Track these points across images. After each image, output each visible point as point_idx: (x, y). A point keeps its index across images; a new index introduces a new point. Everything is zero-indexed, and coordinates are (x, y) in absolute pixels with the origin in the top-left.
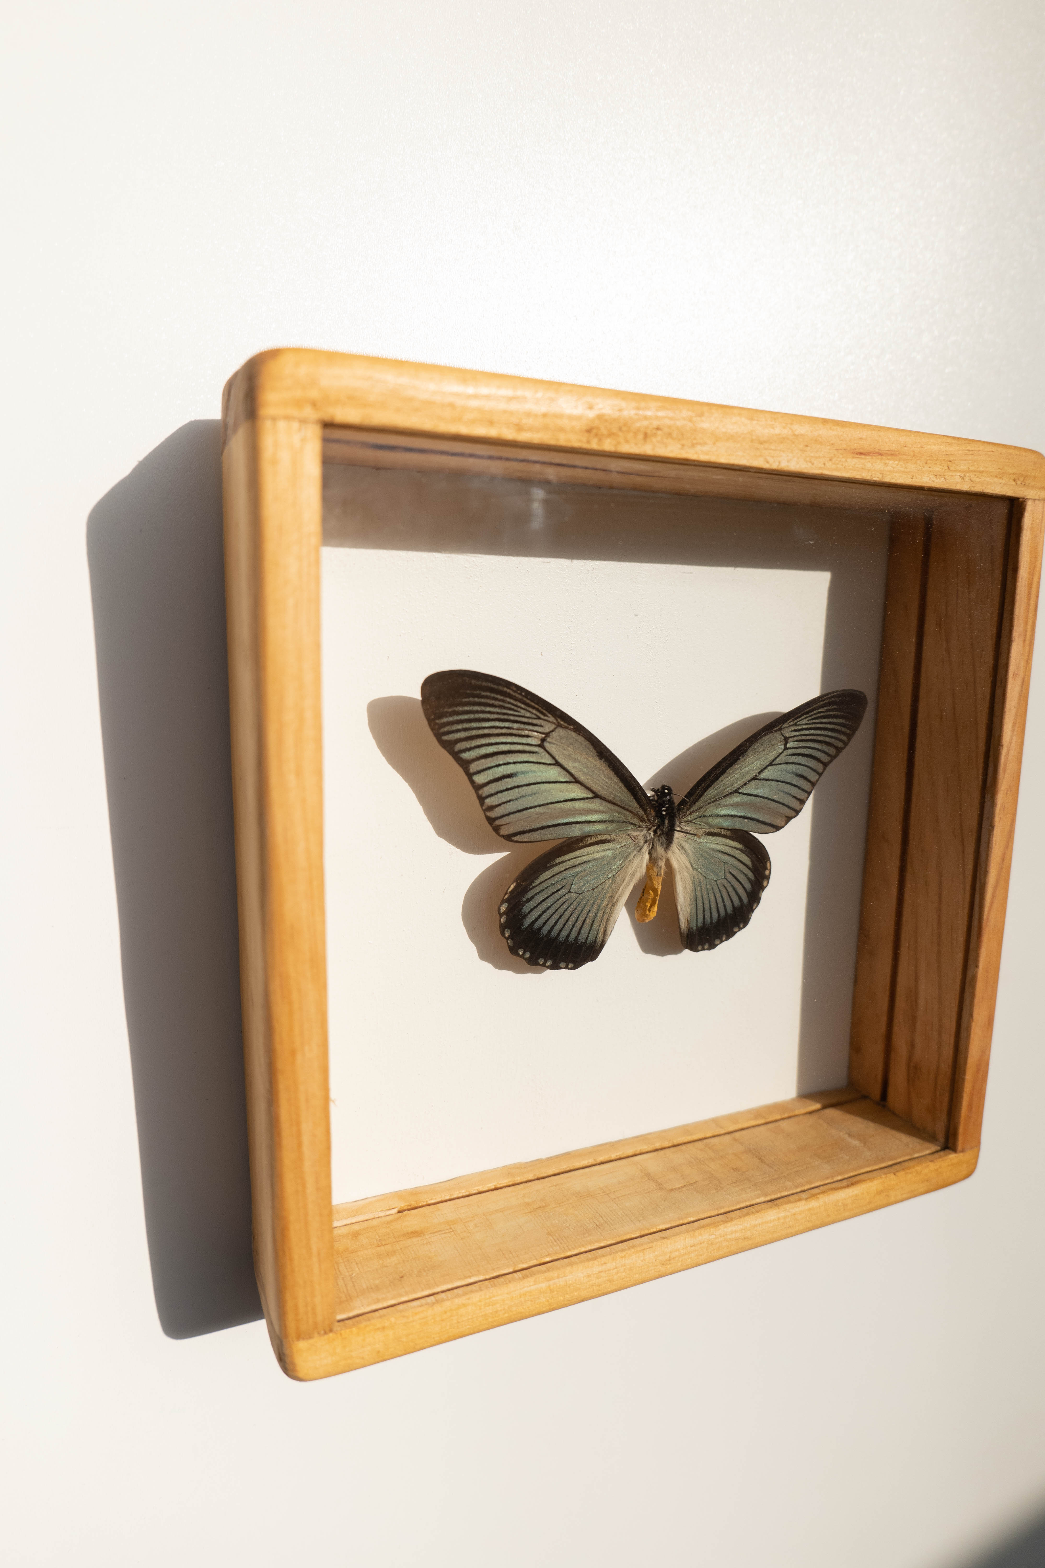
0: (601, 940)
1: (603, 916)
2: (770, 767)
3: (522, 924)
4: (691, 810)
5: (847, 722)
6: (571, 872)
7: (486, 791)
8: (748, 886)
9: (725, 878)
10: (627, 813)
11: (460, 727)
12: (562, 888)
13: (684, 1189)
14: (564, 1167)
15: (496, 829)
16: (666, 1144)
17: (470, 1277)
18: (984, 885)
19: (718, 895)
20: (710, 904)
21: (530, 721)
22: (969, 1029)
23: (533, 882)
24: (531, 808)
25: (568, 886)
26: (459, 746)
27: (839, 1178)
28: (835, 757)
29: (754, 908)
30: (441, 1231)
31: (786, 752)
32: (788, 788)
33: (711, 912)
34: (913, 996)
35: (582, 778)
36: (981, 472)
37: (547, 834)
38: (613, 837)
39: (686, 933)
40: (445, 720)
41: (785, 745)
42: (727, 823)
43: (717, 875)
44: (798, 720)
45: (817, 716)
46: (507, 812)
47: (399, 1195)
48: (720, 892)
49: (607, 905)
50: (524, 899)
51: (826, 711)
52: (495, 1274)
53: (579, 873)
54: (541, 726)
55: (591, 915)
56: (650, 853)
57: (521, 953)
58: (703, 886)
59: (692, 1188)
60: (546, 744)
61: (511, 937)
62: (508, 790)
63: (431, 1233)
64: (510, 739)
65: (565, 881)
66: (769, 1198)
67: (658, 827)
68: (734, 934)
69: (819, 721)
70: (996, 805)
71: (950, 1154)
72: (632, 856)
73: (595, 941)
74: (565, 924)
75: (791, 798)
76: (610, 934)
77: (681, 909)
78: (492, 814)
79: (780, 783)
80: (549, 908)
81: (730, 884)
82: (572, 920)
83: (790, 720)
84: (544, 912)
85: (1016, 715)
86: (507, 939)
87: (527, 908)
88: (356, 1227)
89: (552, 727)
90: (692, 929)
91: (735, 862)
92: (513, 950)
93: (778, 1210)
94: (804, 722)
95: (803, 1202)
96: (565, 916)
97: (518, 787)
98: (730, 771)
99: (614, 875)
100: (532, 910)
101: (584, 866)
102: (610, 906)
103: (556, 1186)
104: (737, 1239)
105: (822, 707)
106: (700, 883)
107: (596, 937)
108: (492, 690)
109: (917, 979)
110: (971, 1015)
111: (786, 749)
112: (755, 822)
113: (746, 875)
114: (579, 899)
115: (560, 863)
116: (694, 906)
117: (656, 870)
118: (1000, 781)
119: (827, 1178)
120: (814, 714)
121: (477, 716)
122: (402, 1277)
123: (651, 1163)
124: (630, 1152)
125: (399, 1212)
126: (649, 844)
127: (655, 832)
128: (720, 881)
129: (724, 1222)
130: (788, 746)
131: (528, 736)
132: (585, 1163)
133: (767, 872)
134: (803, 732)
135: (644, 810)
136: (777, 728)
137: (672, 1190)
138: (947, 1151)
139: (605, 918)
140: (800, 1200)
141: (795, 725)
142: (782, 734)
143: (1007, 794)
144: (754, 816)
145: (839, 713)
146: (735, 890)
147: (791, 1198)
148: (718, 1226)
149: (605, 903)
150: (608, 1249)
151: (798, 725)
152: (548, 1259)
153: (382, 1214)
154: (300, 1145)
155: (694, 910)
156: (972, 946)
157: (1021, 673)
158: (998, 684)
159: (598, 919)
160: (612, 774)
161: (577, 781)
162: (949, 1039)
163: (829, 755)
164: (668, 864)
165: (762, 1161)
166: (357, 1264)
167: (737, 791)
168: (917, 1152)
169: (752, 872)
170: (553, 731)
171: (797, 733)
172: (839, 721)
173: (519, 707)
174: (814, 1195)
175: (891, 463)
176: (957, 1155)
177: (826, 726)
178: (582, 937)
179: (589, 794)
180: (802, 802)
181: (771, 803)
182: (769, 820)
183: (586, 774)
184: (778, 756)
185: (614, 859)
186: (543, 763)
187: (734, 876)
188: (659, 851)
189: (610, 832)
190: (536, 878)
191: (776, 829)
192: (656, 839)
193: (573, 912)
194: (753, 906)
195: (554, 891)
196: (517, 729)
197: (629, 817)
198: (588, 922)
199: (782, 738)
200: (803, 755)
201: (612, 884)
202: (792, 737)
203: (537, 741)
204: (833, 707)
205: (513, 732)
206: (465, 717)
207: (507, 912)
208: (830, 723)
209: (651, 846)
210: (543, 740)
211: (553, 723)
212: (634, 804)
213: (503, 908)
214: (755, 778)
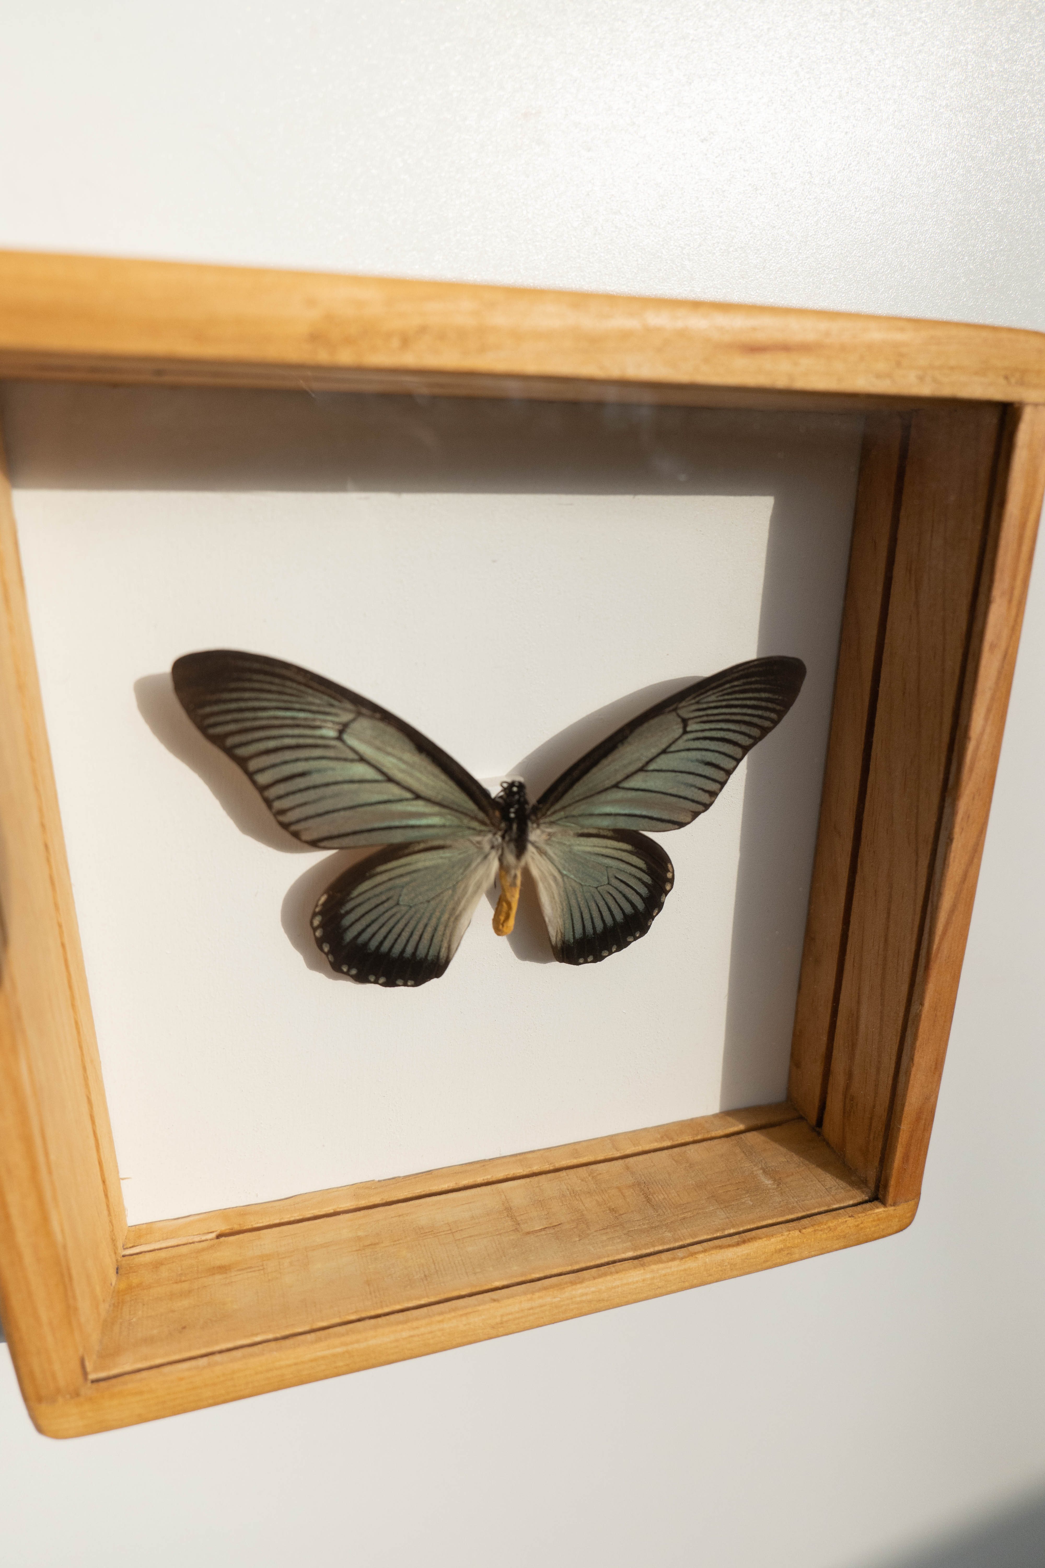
0: (445, 956)
1: (445, 930)
2: (663, 756)
3: (342, 938)
4: (552, 810)
5: (777, 697)
6: (398, 882)
7: (272, 793)
8: (644, 891)
9: (608, 884)
10: (462, 816)
12: (388, 899)
13: (543, 1233)
14: (419, 1191)
15: (296, 835)
16: (547, 1167)
17: (257, 1334)
18: (936, 908)
19: (602, 904)
20: (590, 914)
21: (322, 709)
22: (908, 1073)
23: (349, 893)
25: (395, 898)
26: (230, 741)
27: (732, 1231)
28: (760, 738)
29: (654, 914)
30: (251, 1267)
31: (686, 737)
32: (691, 779)
33: (593, 922)
34: (855, 1018)
35: (399, 776)
36: (952, 368)
37: (361, 839)
38: (448, 842)
39: (559, 945)
40: (208, 710)
41: (685, 727)
42: (606, 823)
43: (598, 881)
44: (702, 697)
45: (729, 691)
47: (224, 1214)
48: (604, 899)
49: (449, 919)
50: (343, 911)
51: (744, 684)
52: (287, 1332)
53: (407, 884)
54: (336, 715)
55: (429, 929)
56: (501, 860)
57: (345, 967)
58: (579, 895)
59: (552, 1231)
60: (345, 737)
61: (331, 952)
62: (300, 791)
63: (239, 1270)
64: (297, 731)
65: (391, 893)
66: (639, 1253)
67: (506, 832)
68: (627, 944)
69: (734, 696)
70: (957, 812)
71: (878, 1208)
72: (474, 865)
73: (438, 957)
74: (396, 940)
75: (696, 790)
76: (457, 949)
77: (550, 921)
78: (286, 819)
79: (678, 774)
80: (373, 922)
81: (617, 890)
82: (405, 935)
83: (690, 698)
84: (368, 926)
85: (993, 699)
86: (327, 954)
87: (346, 921)
88: (163, 1254)
89: (350, 716)
90: (569, 941)
91: (623, 866)
93: (642, 1271)
94: (713, 698)
95: (676, 1263)
96: (396, 931)
97: (315, 787)
98: (605, 762)
99: (454, 886)
100: (352, 923)
101: (415, 875)
102: (452, 919)
103: (400, 1216)
104: (590, 1301)
105: (737, 679)
106: (574, 891)
107: (439, 953)
108: (266, 673)
109: (859, 1002)
110: (912, 1059)
111: (685, 732)
112: (647, 820)
113: (640, 879)
114: (411, 912)
115: (382, 873)
116: (567, 916)
117: (509, 879)
118: (964, 784)
119: (717, 1231)
120: (727, 689)
121: (250, 704)
122: (184, 1328)
124: (501, 1175)
125: (218, 1237)
126: (498, 850)
127: (503, 837)
128: (602, 887)
129: (573, 1283)
130: (689, 729)
131: (320, 727)
132: (445, 1186)
133: (669, 875)
134: (709, 712)
135: (486, 811)
136: (671, 708)
137: (528, 1233)
138: (876, 1203)
139: (448, 932)
140: (673, 1259)
141: (698, 703)
142: (679, 716)
143: (974, 798)
144: (644, 813)
145: (763, 686)
146: (624, 896)
147: (664, 1256)
148: (564, 1288)
149: (446, 916)
150: (425, 1310)
151: (702, 703)
152: (353, 1317)
153: (197, 1239)
155: (569, 922)
156: (918, 979)
157: (1003, 644)
158: (970, 657)
159: (439, 933)
160: (436, 771)
161: (390, 779)
162: (886, 1079)
163: (749, 736)
164: (527, 873)
165: (649, 1201)
166: (144, 1305)
167: (616, 786)
168: (840, 1201)
169: (649, 876)
170: (353, 720)
171: (701, 713)
172: (763, 695)
173: (304, 692)
174: (692, 1254)
175: (806, 362)
176: (886, 1209)
177: (745, 702)
178: (422, 952)
179: (408, 795)
180: (714, 794)
181: (668, 797)
182: (665, 816)
183: (403, 771)
184: (674, 742)
185: (453, 867)
186: (346, 760)
187: (621, 881)
188: (510, 858)
189: (445, 837)
190: (354, 888)
191: (676, 827)
192: (505, 845)
193: (406, 925)
194: (653, 912)
195: (379, 902)
196: (306, 719)
197: (466, 821)
198: (427, 936)
199: (679, 720)
200: (712, 739)
201: (452, 896)
202: (693, 718)
203: (332, 733)
204: (753, 679)
205: (302, 723)
206: (233, 706)
207: (322, 925)
208: (750, 699)
209: (500, 852)
210: (341, 732)
211: (350, 711)
212: (471, 806)
213: (317, 922)
214: (642, 769)
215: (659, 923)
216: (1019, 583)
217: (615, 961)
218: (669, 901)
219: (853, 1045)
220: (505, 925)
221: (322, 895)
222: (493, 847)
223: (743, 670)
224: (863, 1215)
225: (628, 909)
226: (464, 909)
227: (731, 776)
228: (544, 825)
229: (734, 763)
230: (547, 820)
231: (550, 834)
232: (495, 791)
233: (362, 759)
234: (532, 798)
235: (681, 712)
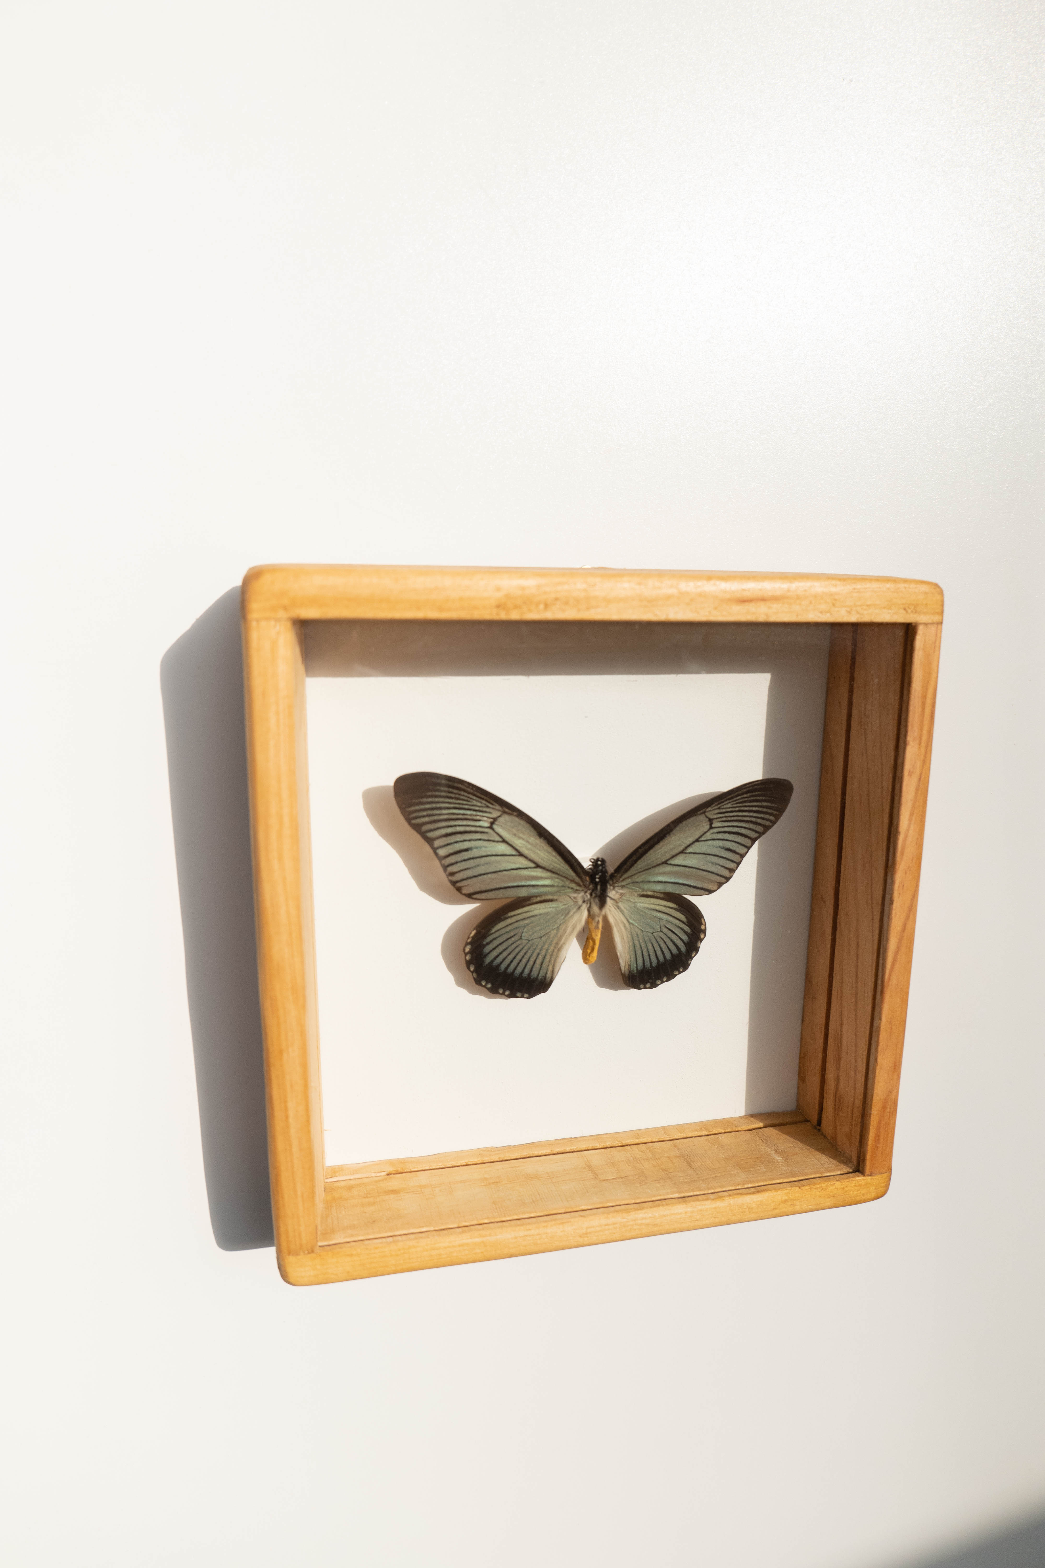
0: (550, 977)
1: (550, 958)
2: (696, 844)
3: (483, 962)
4: (623, 877)
5: (773, 805)
6: (522, 923)
7: (448, 861)
8: (685, 938)
9: (661, 931)
10: (565, 879)
11: (425, 813)
12: (514, 935)
13: (615, 1180)
14: (525, 1154)
15: (459, 889)
16: (616, 1143)
18: (886, 950)
19: (656, 945)
20: (648, 952)
21: (481, 809)
22: (874, 1071)
23: (490, 930)
24: (484, 874)
25: (519, 934)
26: (425, 828)
27: (750, 1185)
28: (764, 833)
29: (693, 956)
30: (413, 1192)
31: (712, 831)
32: (716, 859)
33: (650, 958)
34: (839, 1037)
35: (525, 852)
36: (868, 606)
37: (500, 894)
38: (555, 897)
39: (627, 974)
40: (413, 808)
41: (711, 824)
42: (659, 887)
43: (654, 929)
44: (722, 804)
45: (741, 801)
46: (465, 877)
47: (391, 1162)
48: (657, 942)
49: (554, 950)
50: (485, 943)
51: (750, 797)
52: (443, 1227)
53: (527, 925)
54: (490, 813)
55: (540, 957)
56: (589, 910)
57: (484, 984)
58: (641, 938)
59: (621, 1180)
60: (495, 826)
61: (476, 971)
62: (465, 860)
63: (405, 1193)
64: (465, 823)
65: (517, 931)
66: (682, 1195)
67: (593, 891)
68: (674, 976)
69: (743, 804)
70: (895, 882)
71: (858, 1176)
72: (571, 913)
73: (545, 978)
74: (518, 964)
75: (720, 867)
76: (558, 972)
77: (620, 956)
78: (455, 878)
79: (707, 856)
80: (504, 950)
81: (667, 936)
82: (525, 960)
83: (713, 805)
84: (501, 953)
85: (913, 807)
86: (472, 972)
87: (487, 950)
88: (352, 1182)
89: (499, 814)
90: (633, 971)
91: (671, 919)
92: (478, 982)
93: (685, 1206)
94: (729, 805)
95: (709, 1202)
96: (519, 957)
97: (474, 858)
98: (658, 846)
99: (558, 927)
100: (491, 951)
101: (532, 919)
102: (556, 951)
103: (513, 1167)
104: (648, 1225)
105: (745, 793)
106: (637, 935)
107: (546, 975)
108: (450, 786)
109: (841, 1025)
110: (876, 1060)
111: (711, 828)
112: (686, 887)
113: (682, 929)
114: (529, 945)
115: (511, 917)
116: (633, 952)
117: (594, 924)
118: (898, 863)
119: (739, 1185)
120: (739, 799)
121: (438, 805)
122: (375, 1221)
123: (595, 1158)
124: (583, 1147)
125: (388, 1175)
126: (587, 903)
127: (591, 894)
128: (656, 933)
129: (636, 1210)
130: (713, 826)
131: (479, 820)
132: (544, 1152)
133: (703, 927)
134: (727, 814)
135: (580, 877)
136: (701, 811)
137: (604, 1180)
138: (857, 1173)
139: (553, 959)
140: (707, 1199)
141: (719, 808)
142: (706, 817)
143: (906, 873)
144: (685, 882)
145: (764, 798)
146: (672, 940)
147: (700, 1197)
148: (629, 1212)
149: (552, 948)
150: (534, 1219)
151: (723, 809)
152: (486, 1221)
153: (374, 1175)
154: (287, 1117)
155: (633, 957)
156: (877, 1001)
157: (918, 772)
158: (897, 779)
159: (547, 960)
160: (550, 849)
161: (521, 854)
162: (861, 1078)
163: (756, 832)
164: (605, 919)
165: (690, 1165)
166: (345, 1209)
167: (665, 863)
168: (829, 1171)
169: (688, 927)
170: (500, 816)
171: (722, 815)
172: (764, 804)
173: (471, 798)
174: (720, 1197)
175: (775, 606)
176: (865, 1178)
177: (751, 809)
178: (534, 973)
179: (532, 865)
180: (732, 871)
181: (701, 871)
182: (699, 885)
183: (528, 849)
184: (704, 834)
185: (558, 914)
186: (494, 841)
187: (669, 930)
188: (595, 909)
189: (553, 894)
190: (493, 927)
191: (707, 893)
192: (592, 900)
193: (525, 953)
194: (692, 954)
195: (508, 937)
196: (471, 815)
197: (567, 883)
198: (539, 962)
199: (707, 819)
200: (729, 833)
201: (557, 934)
202: (716, 819)
203: (487, 824)
204: (757, 793)
205: (469, 817)
206: (428, 806)
207: (471, 952)
208: (755, 806)
209: (588, 905)
210: (492, 823)
211: (499, 810)
212: (571, 873)
213: (467, 949)
214: (682, 852)
215: (696, 962)
216: (925, 732)
217: (665, 988)
218: (703, 946)
219: (839, 1058)
220: (591, 955)
221: (473, 931)
222: (584, 902)
223: (750, 787)
224: (848, 1180)
225: (675, 951)
226: (564, 943)
227: (744, 859)
228: (618, 888)
229: (746, 850)
230: (620, 884)
231: (621, 894)
232: (586, 864)
233: (504, 841)
234: (611, 869)
235: (707, 814)
